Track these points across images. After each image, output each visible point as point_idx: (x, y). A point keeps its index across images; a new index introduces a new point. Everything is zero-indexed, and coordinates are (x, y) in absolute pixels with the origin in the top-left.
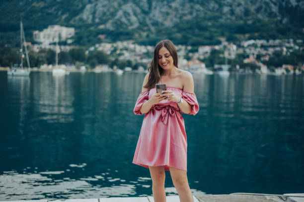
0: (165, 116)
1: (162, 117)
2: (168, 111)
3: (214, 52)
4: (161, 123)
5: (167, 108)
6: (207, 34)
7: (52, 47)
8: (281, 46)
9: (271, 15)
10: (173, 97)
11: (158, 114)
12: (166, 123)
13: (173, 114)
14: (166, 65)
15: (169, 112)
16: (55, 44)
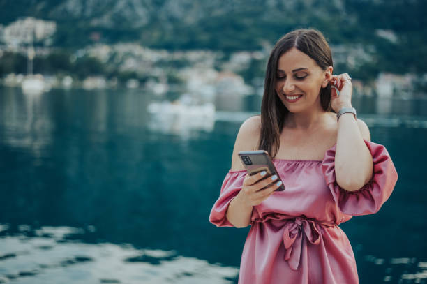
0: (293, 246)
1: (286, 251)
2: (301, 231)
3: (254, 63)
4: (282, 267)
5: (299, 222)
6: (243, 36)
7: (23, 50)
8: (346, 54)
9: (333, 11)
11: (272, 238)
12: (295, 265)
13: (317, 242)
14: (293, 101)
15: (305, 236)
16: (26, 45)
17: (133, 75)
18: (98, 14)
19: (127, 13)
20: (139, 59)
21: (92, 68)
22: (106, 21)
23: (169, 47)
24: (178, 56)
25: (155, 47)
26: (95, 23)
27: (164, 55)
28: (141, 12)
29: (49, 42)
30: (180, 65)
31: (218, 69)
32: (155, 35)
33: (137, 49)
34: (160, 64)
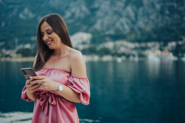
3: (178, 46)
10: (45, 84)
12: (45, 113)
14: (50, 44)
17: (123, 54)
18: (108, 29)
19: (121, 28)
20: (126, 47)
21: (106, 52)
22: (112, 32)
23: (139, 41)
24: (143, 45)
25: (133, 41)
26: (107, 33)
27: (137, 45)
28: (127, 27)
29: (89, 42)
30: (144, 49)
31: (161, 50)
32: (133, 36)
33: (125, 43)
34: (136, 49)
